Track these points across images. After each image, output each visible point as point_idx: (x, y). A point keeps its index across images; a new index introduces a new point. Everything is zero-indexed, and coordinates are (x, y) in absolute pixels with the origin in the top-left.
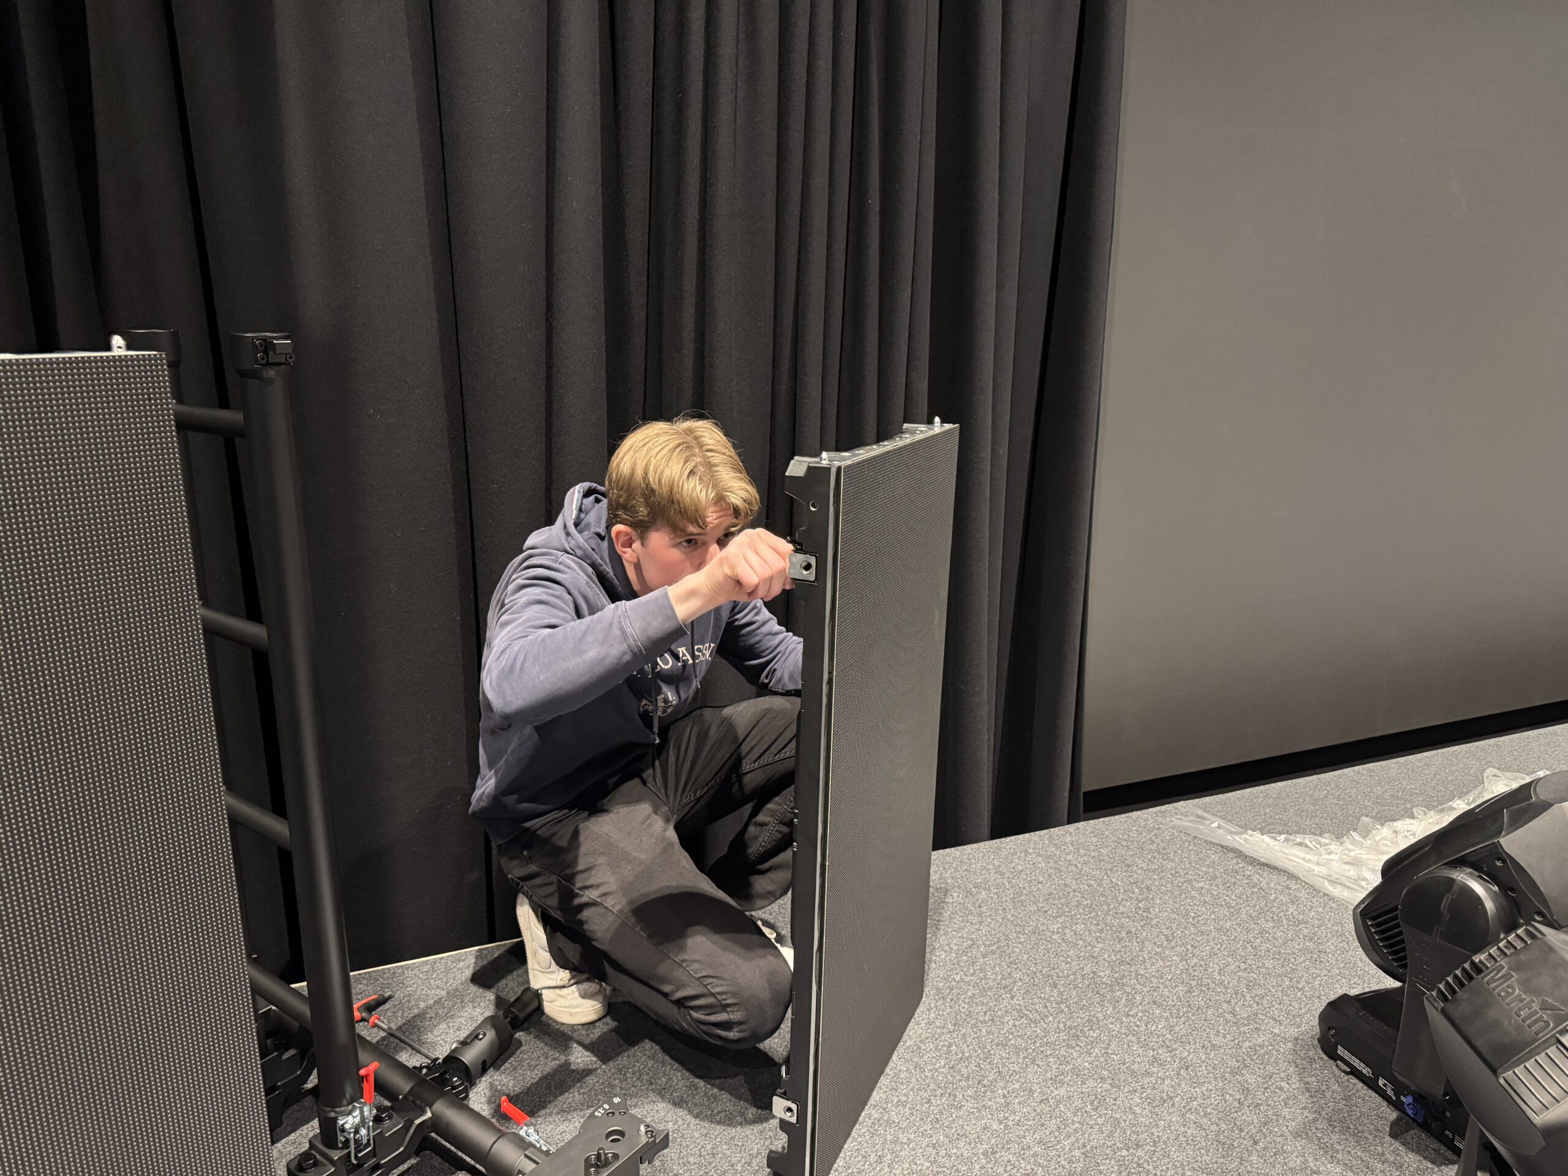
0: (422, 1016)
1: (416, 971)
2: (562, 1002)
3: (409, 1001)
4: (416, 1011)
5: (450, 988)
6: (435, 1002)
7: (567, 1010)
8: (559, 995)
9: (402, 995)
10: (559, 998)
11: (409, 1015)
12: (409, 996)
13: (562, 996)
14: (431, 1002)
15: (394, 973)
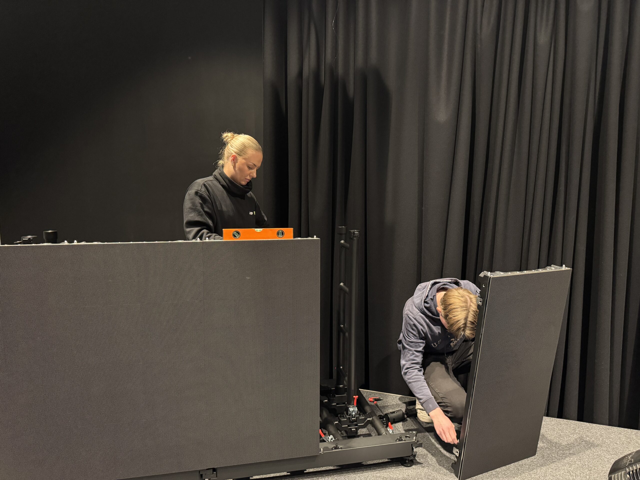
0: (387, 406)
1: (391, 397)
2: (421, 414)
3: (386, 402)
4: (386, 405)
5: (397, 403)
6: (392, 405)
7: (422, 417)
8: (421, 412)
9: (385, 400)
10: (421, 413)
11: (384, 405)
12: (387, 401)
13: (422, 413)
14: (391, 404)
15: (386, 395)
